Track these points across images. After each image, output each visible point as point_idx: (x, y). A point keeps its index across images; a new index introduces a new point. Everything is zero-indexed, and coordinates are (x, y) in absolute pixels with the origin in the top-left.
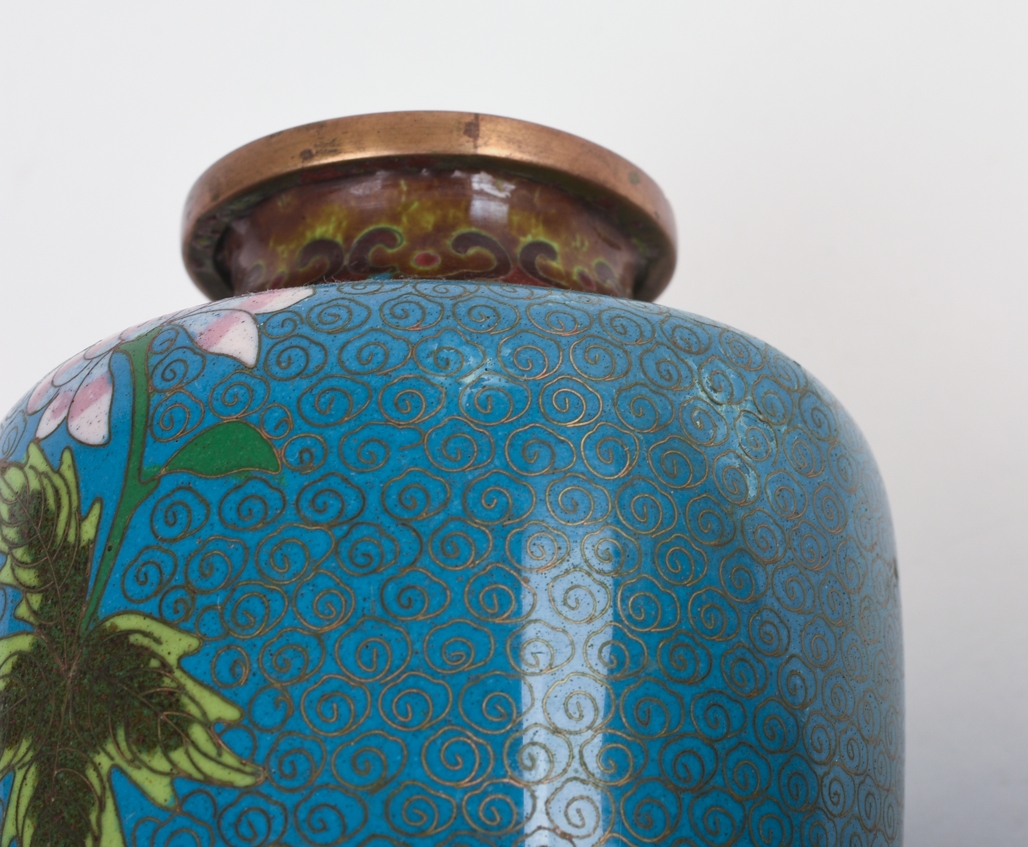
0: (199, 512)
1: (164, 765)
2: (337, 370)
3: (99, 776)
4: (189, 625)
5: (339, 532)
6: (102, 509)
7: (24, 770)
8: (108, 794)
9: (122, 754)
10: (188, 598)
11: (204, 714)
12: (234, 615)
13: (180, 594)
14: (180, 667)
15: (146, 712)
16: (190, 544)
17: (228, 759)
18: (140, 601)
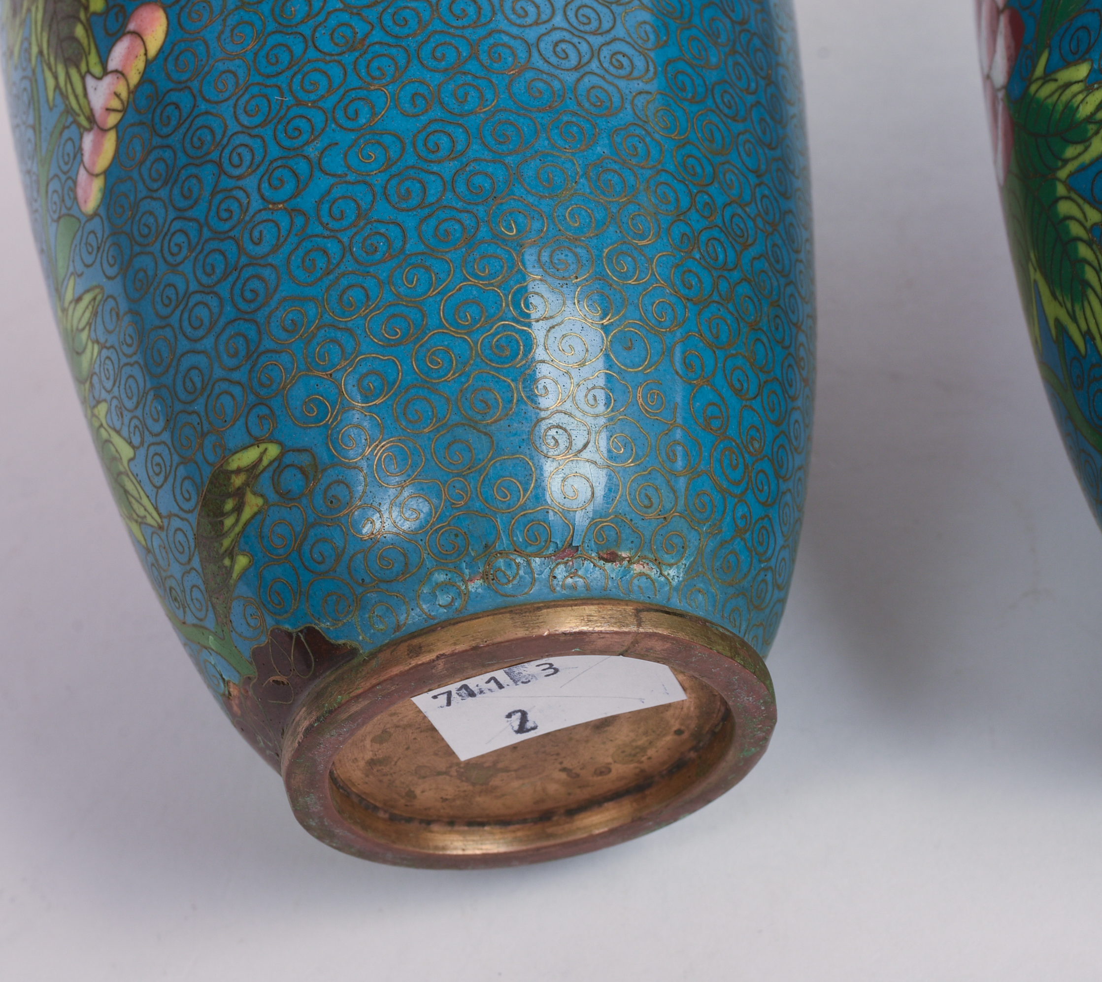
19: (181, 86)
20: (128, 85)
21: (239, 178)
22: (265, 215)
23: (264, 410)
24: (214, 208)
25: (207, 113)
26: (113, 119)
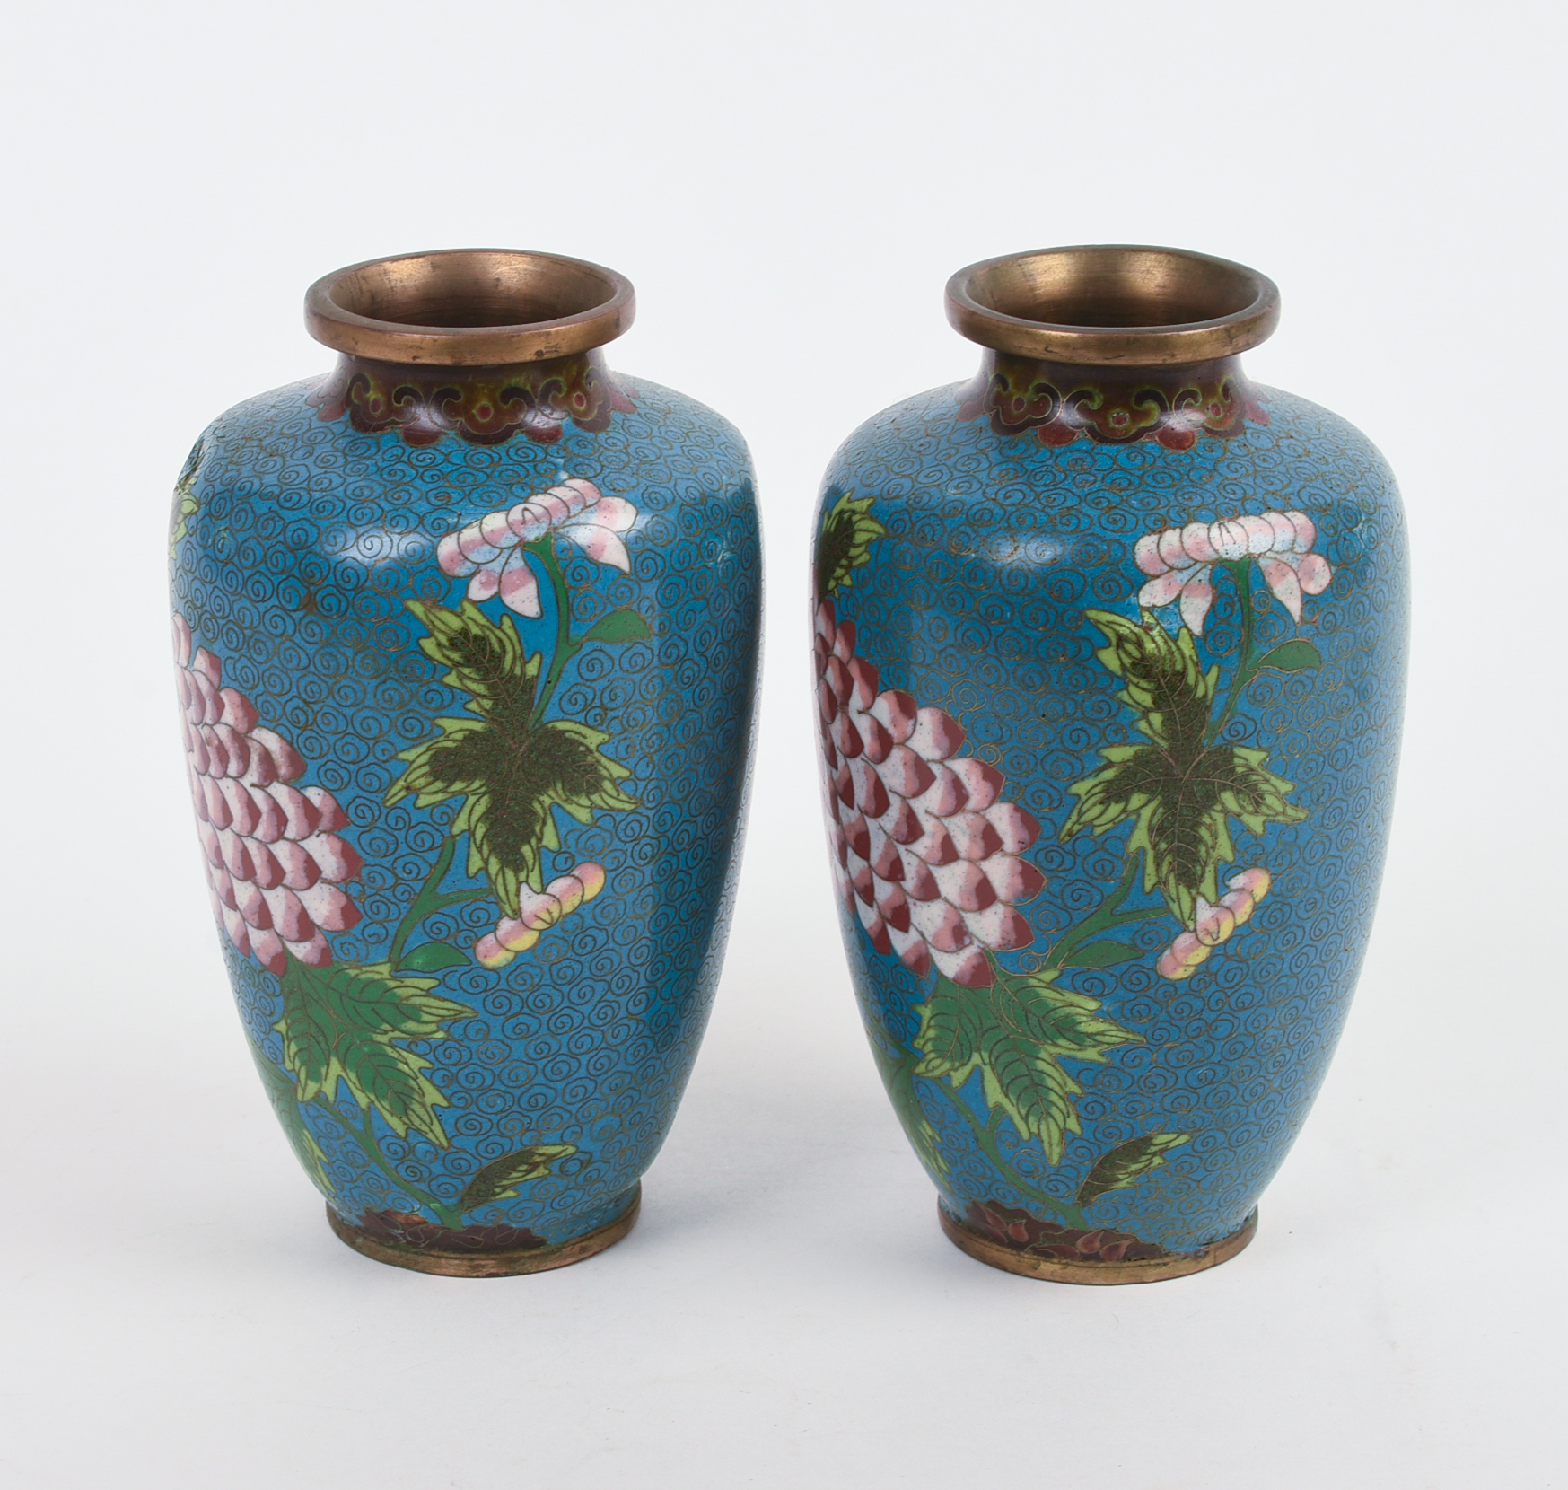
0: (607, 664)
1: (587, 803)
2: (671, 572)
3: (543, 807)
4: (604, 728)
5: (677, 667)
6: (541, 658)
7: (477, 797)
8: (549, 817)
9: (560, 797)
10: (602, 713)
11: (611, 775)
12: (628, 721)
13: (598, 711)
14: (597, 751)
15: (576, 774)
16: (604, 683)
17: (623, 797)
18: (573, 714)
19: (601, 927)
20: (561, 910)
21: (619, 995)
22: (625, 1021)
23: (578, 1129)
24: (597, 1009)
25: (613, 950)
26: (539, 925)
